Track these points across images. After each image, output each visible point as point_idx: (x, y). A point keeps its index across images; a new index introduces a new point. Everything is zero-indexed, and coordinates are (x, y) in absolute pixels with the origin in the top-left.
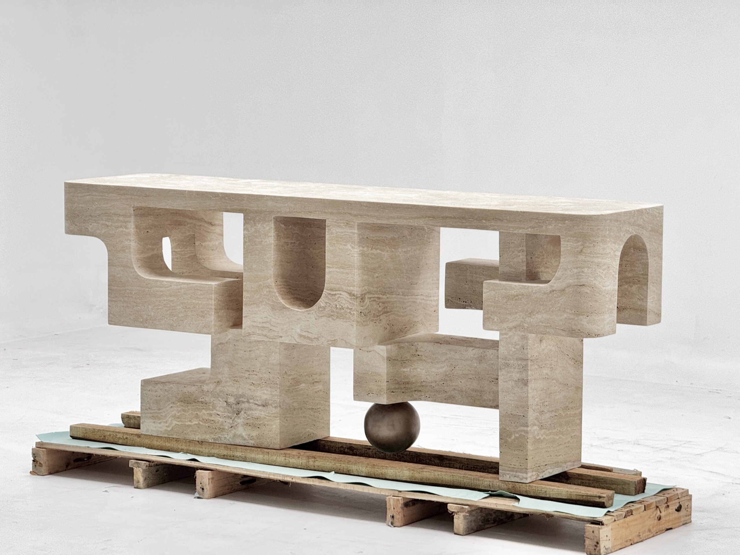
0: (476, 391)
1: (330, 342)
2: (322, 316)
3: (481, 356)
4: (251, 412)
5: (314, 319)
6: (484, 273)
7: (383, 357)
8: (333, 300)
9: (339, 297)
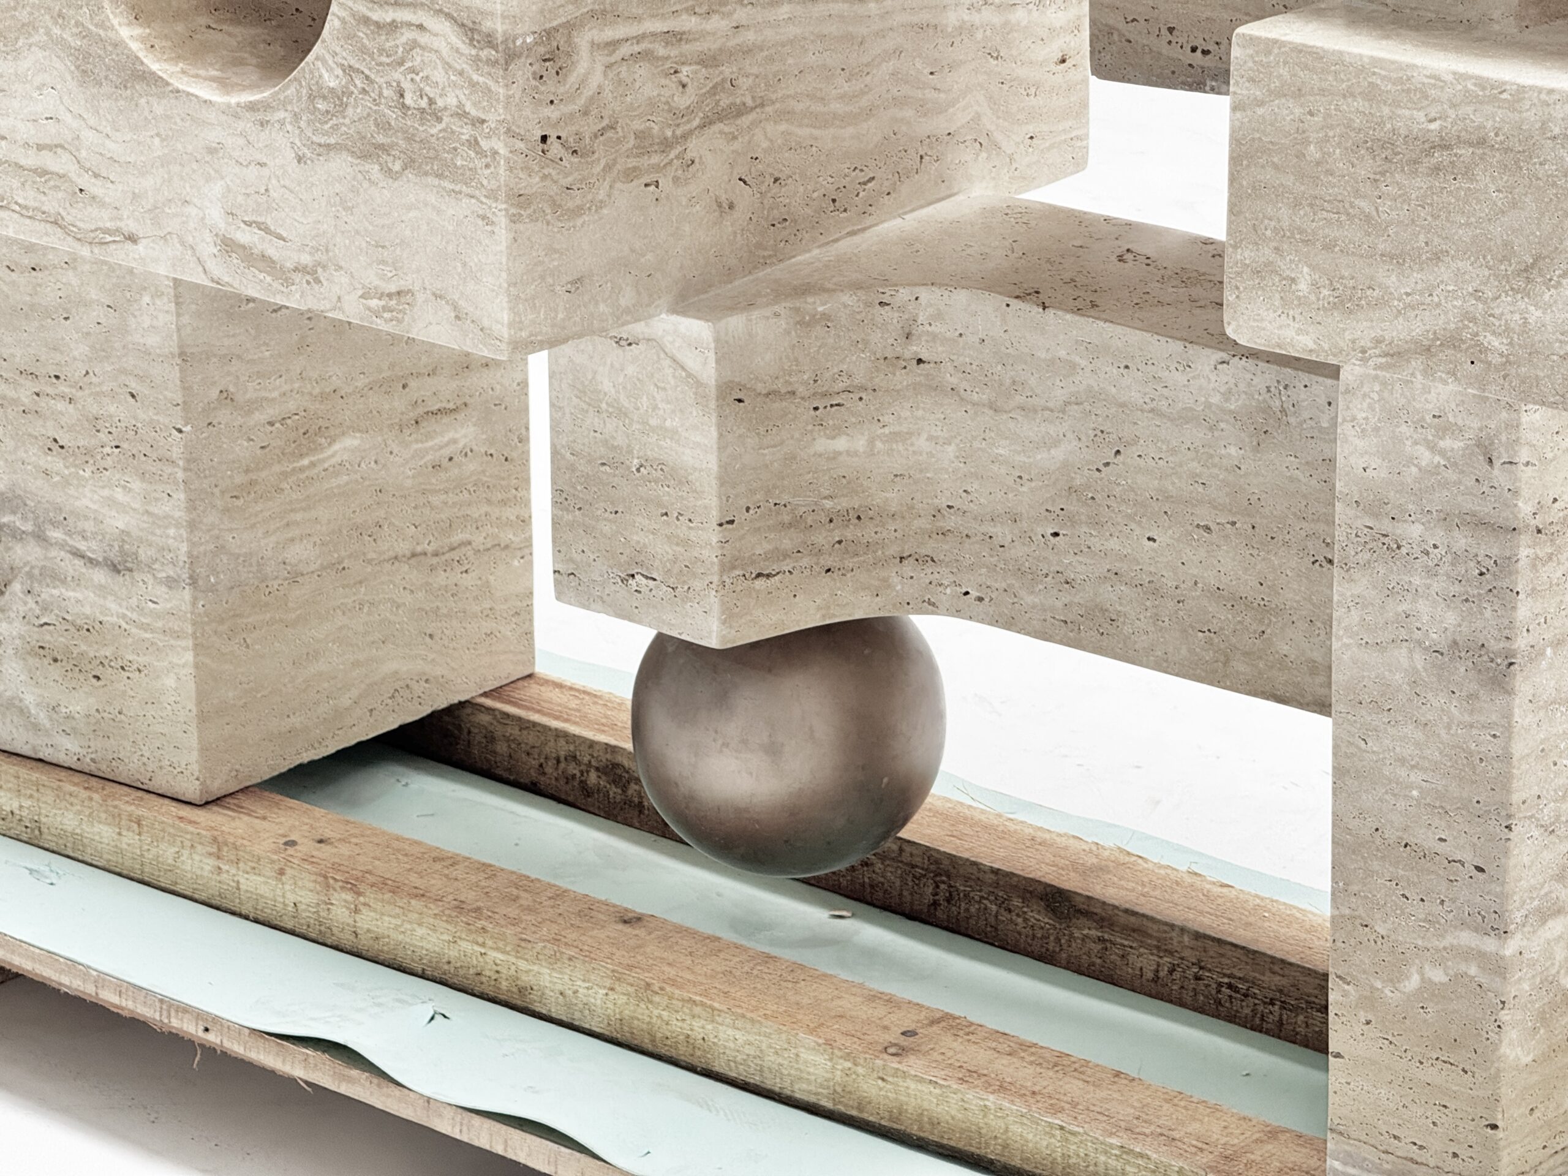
0: (1237, 602)
2: (328, 146)
3: (1266, 410)
4: (56, 592)
5: (291, 156)
7: (699, 384)
8: (384, 59)
9: (414, 45)
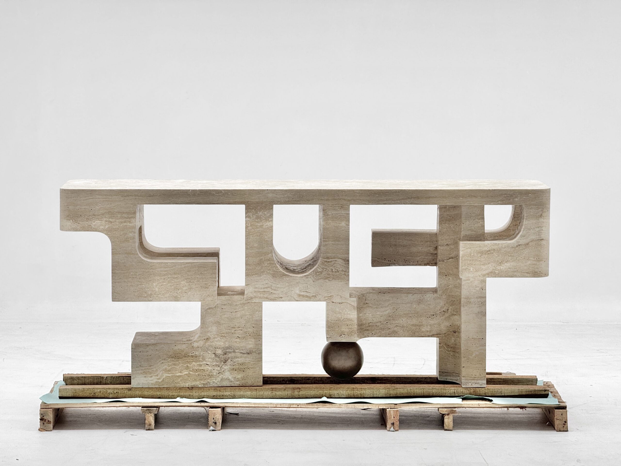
1: (326, 298)
2: (319, 279)
4: (237, 360)
5: (312, 281)
6: (406, 238)
7: (354, 306)
8: (329, 266)
9: (335, 263)
